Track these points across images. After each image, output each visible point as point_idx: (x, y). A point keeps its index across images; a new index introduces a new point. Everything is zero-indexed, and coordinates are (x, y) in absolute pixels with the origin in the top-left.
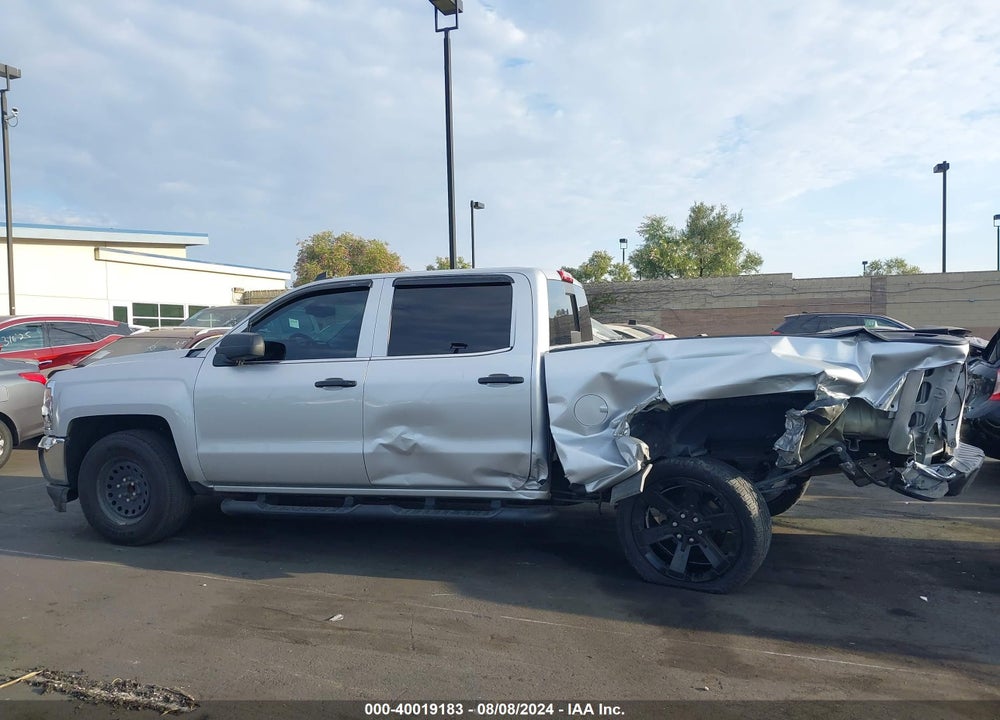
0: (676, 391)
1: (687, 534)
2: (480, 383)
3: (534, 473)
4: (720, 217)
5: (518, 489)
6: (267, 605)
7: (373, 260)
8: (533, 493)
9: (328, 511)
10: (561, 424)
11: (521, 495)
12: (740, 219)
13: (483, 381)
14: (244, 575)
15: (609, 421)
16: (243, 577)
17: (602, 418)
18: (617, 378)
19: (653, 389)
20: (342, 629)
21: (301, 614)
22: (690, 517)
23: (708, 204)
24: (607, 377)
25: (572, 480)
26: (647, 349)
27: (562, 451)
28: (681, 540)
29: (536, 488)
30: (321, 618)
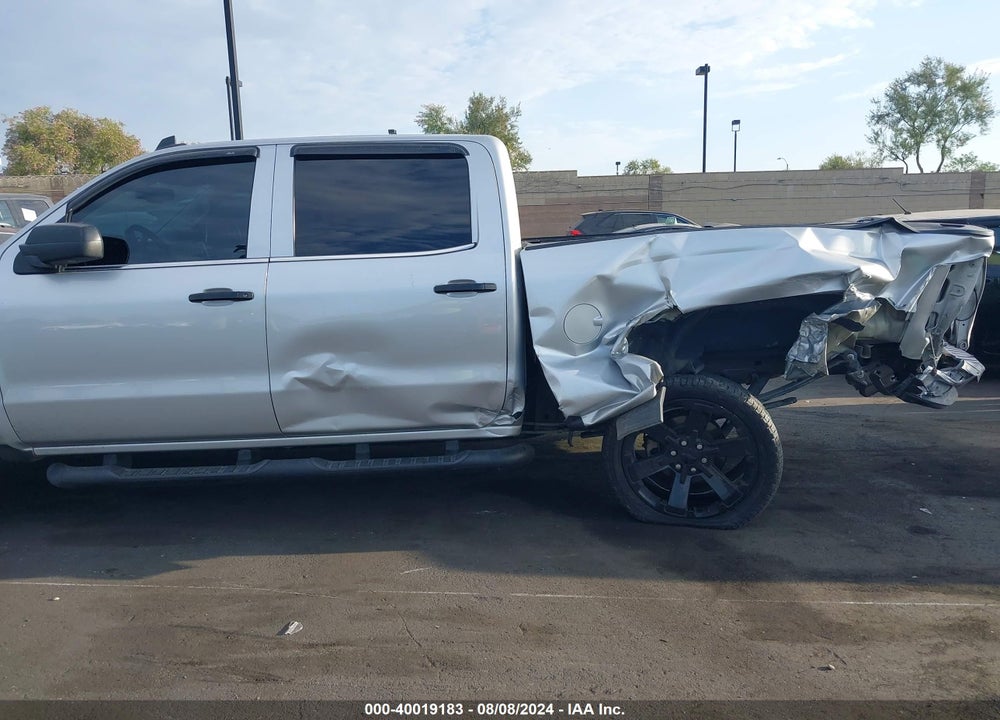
0: (690, 296)
1: (688, 463)
2: (436, 292)
3: (508, 406)
4: (499, 110)
5: (485, 426)
6: (176, 621)
7: (106, 143)
8: (506, 428)
9: (221, 471)
10: (547, 343)
11: (488, 433)
12: (518, 113)
13: (440, 290)
14: (111, 573)
15: (601, 337)
16: (112, 577)
17: (595, 332)
18: (616, 282)
19: (657, 295)
20: (311, 646)
21: (235, 628)
22: (692, 444)
23: (487, 96)
24: (605, 280)
25: (567, 412)
26: (650, 244)
27: (554, 378)
28: (680, 471)
29: (509, 422)
30: (271, 631)
